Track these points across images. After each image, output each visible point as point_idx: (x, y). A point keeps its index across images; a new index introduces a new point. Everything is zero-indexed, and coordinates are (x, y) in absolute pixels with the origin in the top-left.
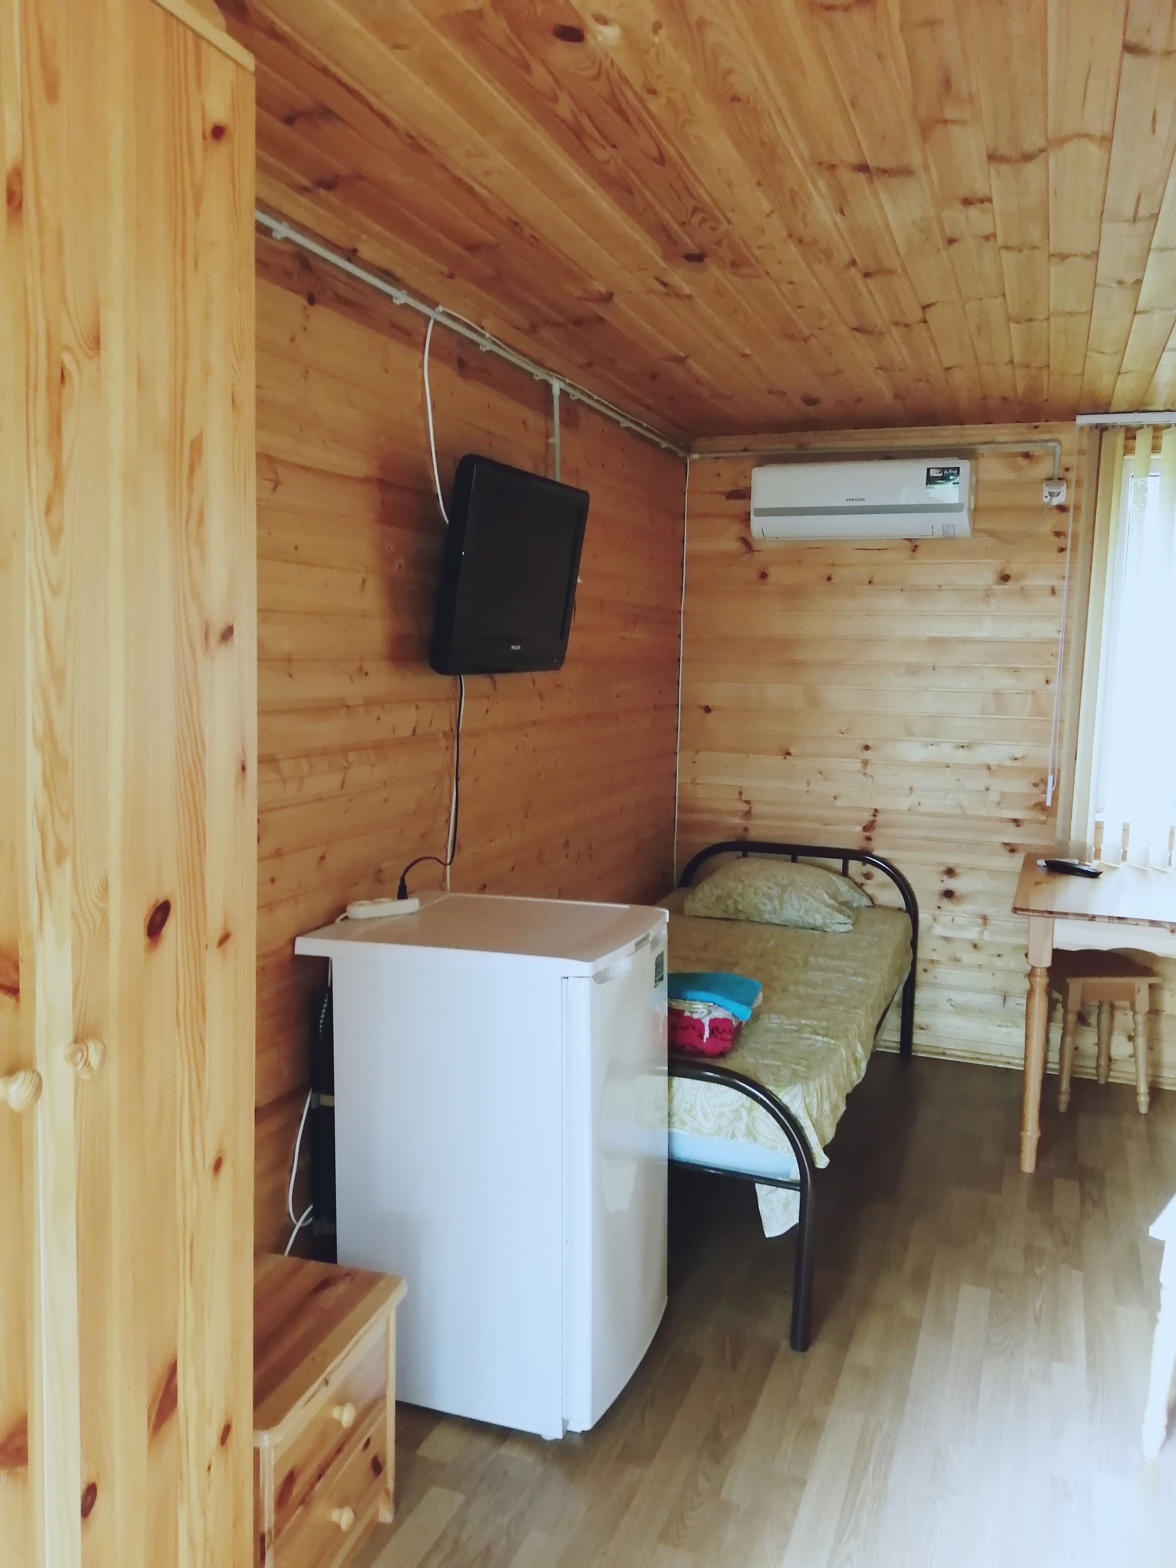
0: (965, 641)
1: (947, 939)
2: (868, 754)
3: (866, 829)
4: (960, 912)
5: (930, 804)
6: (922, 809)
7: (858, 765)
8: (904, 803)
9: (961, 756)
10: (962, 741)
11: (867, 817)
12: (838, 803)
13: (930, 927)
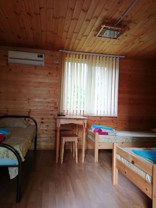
0: (44, 82)
1: (42, 130)
2: (29, 100)
3: (29, 113)
4: (44, 125)
5: (39, 108)
6: (38, 109)
7: (27, 102)
8: (35, 108)
9: (44, 100)
10: (44, 98)
11: (29, 110)
12: (24, 108)
13: (39, 128)
